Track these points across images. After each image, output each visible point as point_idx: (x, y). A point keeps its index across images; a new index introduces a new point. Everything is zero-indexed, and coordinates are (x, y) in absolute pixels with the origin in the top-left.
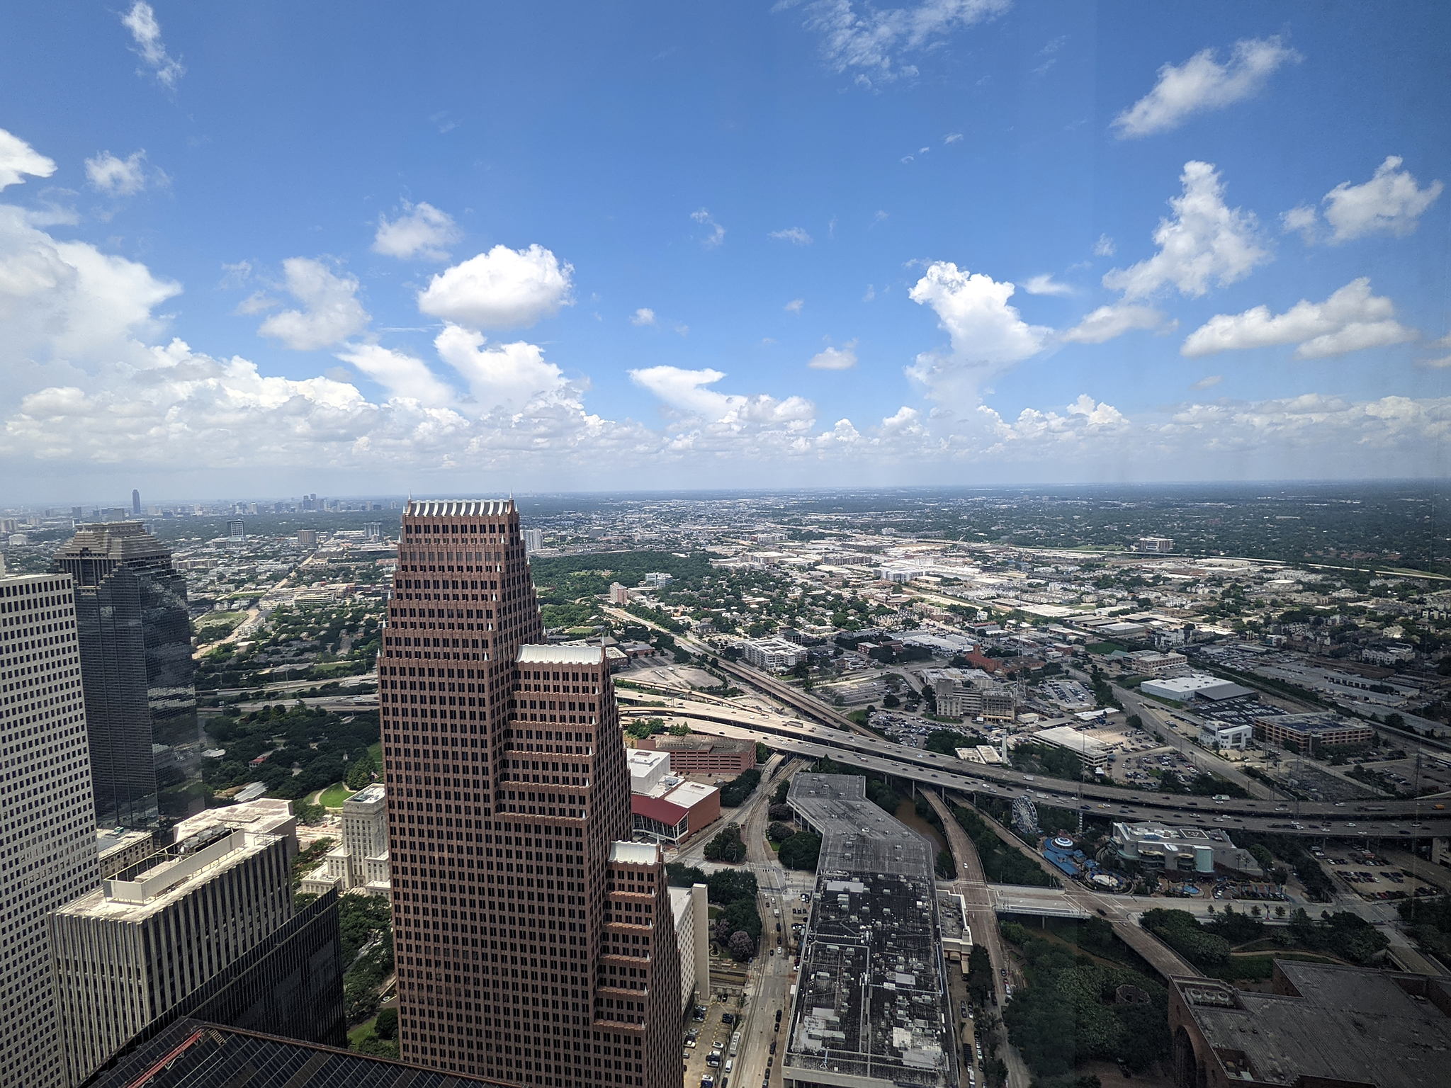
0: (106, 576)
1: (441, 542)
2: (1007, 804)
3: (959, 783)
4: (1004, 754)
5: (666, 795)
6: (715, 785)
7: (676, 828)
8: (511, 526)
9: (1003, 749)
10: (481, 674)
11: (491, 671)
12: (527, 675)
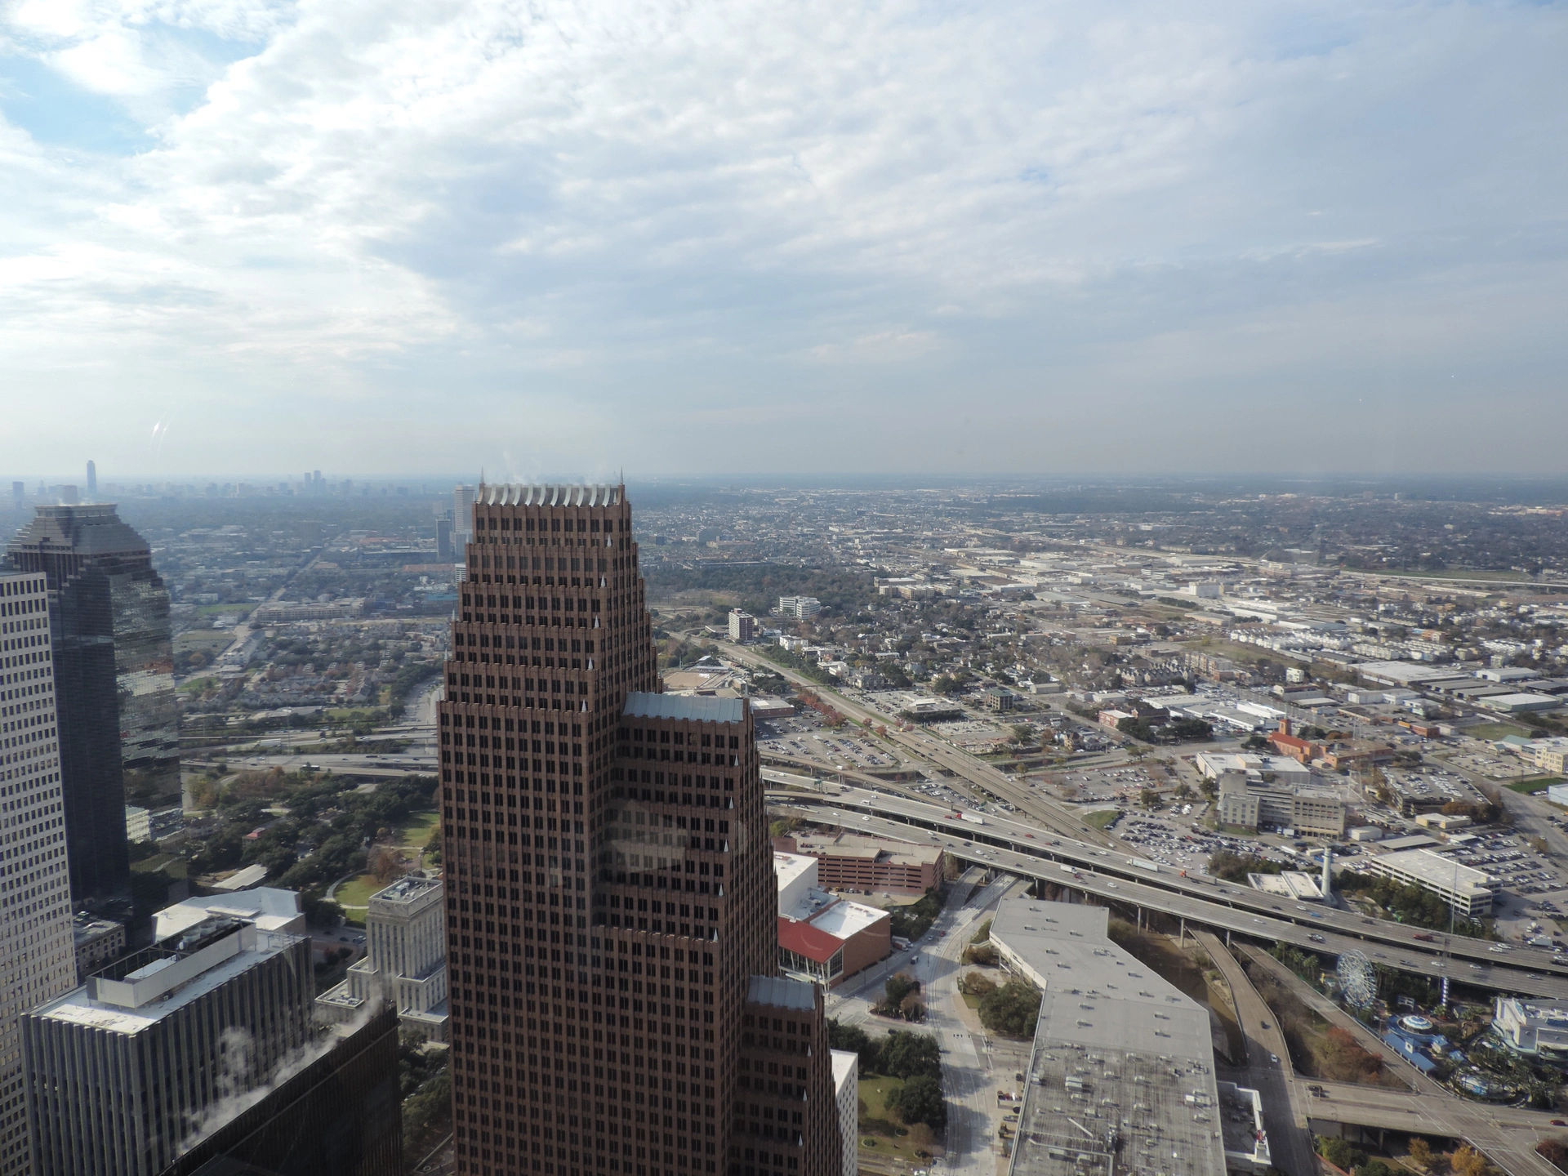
0: (72, 577)
1: (524, 542)
2: (1329, 962)
3: (1253, 926)
4: (1324, 885)
5: (810, 918)
6: (885, 909)
7: (825, 965)
8: (621, 522)
9: (1324, 878)
10: (576, 730)
11: (590, 726)
12: (638, 734)
